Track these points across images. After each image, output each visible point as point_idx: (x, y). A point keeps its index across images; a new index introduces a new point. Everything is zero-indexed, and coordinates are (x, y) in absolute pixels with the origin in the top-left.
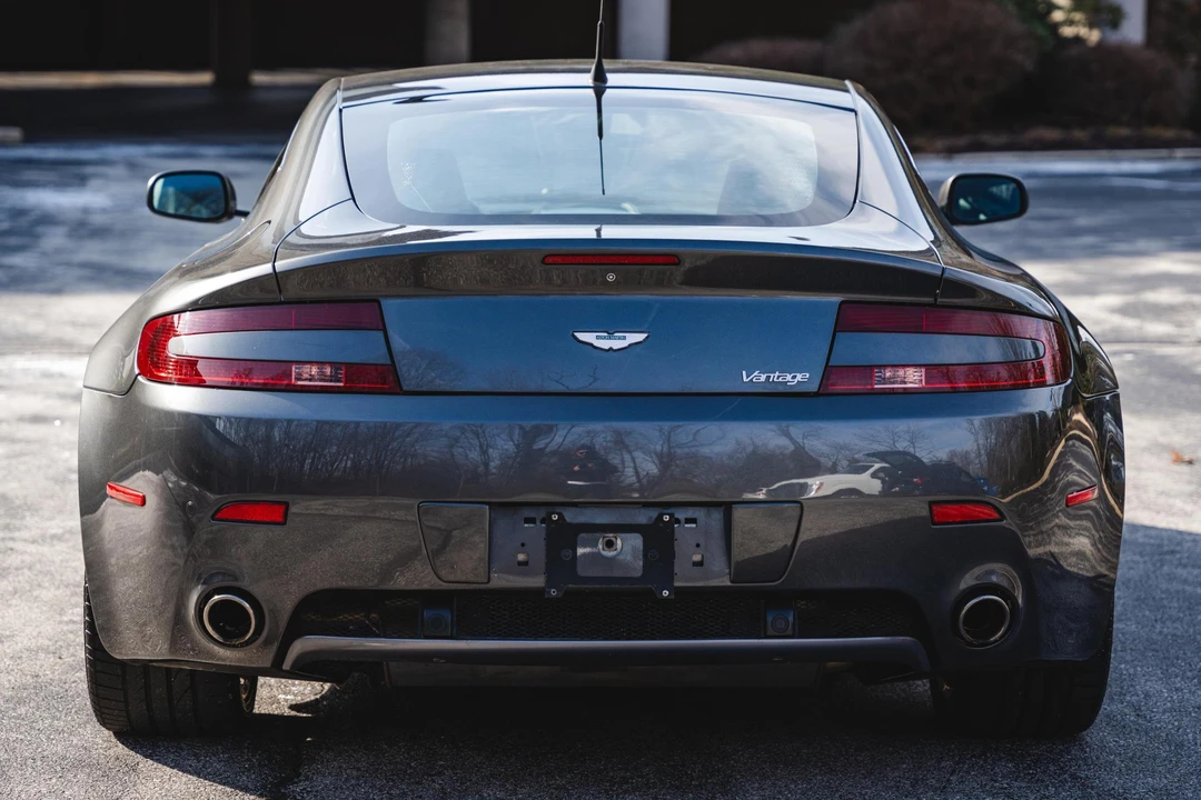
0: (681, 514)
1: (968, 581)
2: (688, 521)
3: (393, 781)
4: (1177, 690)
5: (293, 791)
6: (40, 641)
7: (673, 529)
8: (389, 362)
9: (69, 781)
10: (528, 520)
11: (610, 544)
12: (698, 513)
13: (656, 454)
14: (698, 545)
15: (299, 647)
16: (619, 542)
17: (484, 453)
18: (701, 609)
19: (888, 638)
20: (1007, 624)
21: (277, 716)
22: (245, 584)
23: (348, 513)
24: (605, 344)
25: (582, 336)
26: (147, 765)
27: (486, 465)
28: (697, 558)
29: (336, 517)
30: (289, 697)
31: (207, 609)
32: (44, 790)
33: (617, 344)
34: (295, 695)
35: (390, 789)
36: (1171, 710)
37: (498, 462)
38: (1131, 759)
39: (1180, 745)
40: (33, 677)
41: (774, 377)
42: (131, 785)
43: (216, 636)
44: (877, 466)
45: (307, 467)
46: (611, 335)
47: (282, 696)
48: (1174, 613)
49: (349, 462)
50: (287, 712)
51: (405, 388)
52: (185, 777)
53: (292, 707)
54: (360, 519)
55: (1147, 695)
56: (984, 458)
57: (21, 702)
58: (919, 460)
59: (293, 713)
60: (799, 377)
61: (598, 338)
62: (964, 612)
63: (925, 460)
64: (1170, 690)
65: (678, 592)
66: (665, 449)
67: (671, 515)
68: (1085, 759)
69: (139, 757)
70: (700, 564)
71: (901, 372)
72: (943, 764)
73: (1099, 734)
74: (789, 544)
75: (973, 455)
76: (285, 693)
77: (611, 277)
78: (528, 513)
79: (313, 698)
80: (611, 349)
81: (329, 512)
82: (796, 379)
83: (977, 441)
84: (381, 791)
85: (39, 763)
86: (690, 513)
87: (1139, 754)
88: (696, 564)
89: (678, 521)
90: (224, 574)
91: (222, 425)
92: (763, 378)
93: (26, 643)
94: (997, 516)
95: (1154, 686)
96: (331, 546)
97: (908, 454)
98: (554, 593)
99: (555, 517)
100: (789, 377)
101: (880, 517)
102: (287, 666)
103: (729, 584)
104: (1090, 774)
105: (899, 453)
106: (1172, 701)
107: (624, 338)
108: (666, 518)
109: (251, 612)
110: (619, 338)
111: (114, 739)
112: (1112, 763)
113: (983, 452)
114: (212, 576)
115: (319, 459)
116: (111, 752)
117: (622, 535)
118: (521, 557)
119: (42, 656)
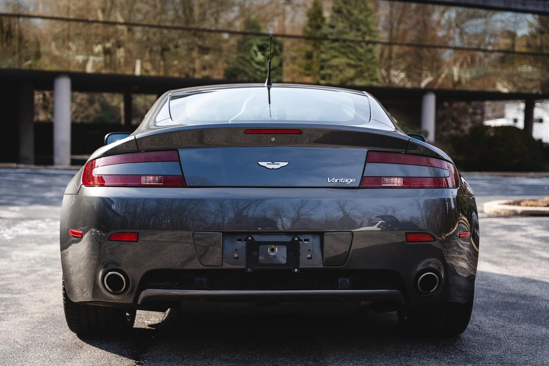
0: (302, 238)
1: (420, 267)
2: (306, 240)
3: (185, 352)
4: (491, 320)
5: (144, 356)
6: (59, 303)
7: (299, 244)
8: (181, 174)
9: (53, 352)
10: (238, 240)
11: (273, 250)
12: (310, 237)
13: (291, 218)
14: (309, 250)
15: (144, 294)
16: (277, 249)
17: (223, 218)
18: (311, 277)
19: (389, 290)
20: (437, 285)
21: (143, 329)
22: (122, 268)
23: (167, 240)
24: (271, 167)
25: (261, 163)
26: (86, 346)
27: (223, 223)
28: (309, 256)
29: (163, 242)
30: (149, 322)
31: (106, 278)
32: (41, 355)
33: (276, 167)
34: (152, 321)
35: (184, 355)
36: (492, 327)
37: (227, 221)
38: (482, 344)
39: (499, 339)
40: (52, 315)
41: (341, 180)
42: (78, 353)
43: (110, 290)
44: (380, 222)
45: (151, 223)
46: (273, 163)
47: (146, 322)
48: (482, 295)
49: (169, 221)
50: (147, 327)
51: (188, 185)
52: (101, 351)
53: (149, 326)
54: (173, 242)
55: (480, 322)
56: (425, 222)
57: (45, 323)
58: (397, 220)
59: (149, 328)
60: (351, 181)
61: (268, 164)
62: (420, 280)
63: (400, 220)
64: (489, 320)
65: (301, 270)
66: (296, 216)
67: (298, 238)
68: (463, 344)
69: (85, 343)
70: (310, 258)
71: (392, 179)
72: (407, 346)
73: (466, 335)
74: (347, 250)
75: (421, 220)
76: (148, 321)
77: (273, 139)
78: (239, 237)
79: (158, 322)
80: (273, 168)
81: (160, 240)
82: (349, 181)
83: (422, 213)
84: (179, 356)
85: (43, 345)
86: (306, 237)
87: (484, 343)
88: (308, 258)
89: (301, 240)
90: (114, 263)
91: (115, 207)
92: (336, 181)
93: (53, 303)
94: (433, 240)
95: (482, 319)
96: (160, 254)
97: (392, 217)
98: (249, 270)
99: (250, 238)
100: (347, 181)
101: (380, 242)
102: (139, 302)
103: (322, 267)
104: (467, 349)
105: (388, 216)
106: (491, 324)
107: (279, 164)
108: (296, 239)
109: (124, 279)
110: (277, 164)
111: (76, 337)
112: (475, 346)
113: (424, 219)
114: (108, 263)
115: (156, 219)
116: (74, 341)
117: (278, 246)
118: (236, 255)
119: (58, 307)
